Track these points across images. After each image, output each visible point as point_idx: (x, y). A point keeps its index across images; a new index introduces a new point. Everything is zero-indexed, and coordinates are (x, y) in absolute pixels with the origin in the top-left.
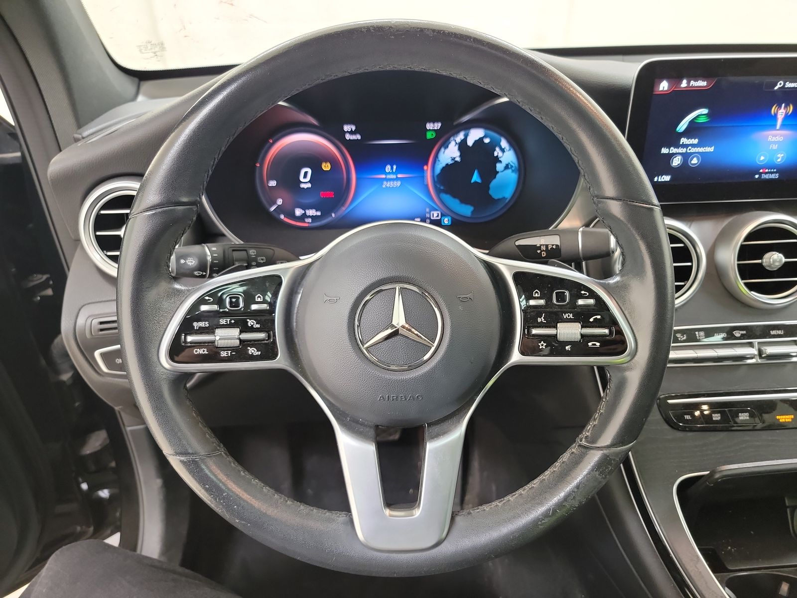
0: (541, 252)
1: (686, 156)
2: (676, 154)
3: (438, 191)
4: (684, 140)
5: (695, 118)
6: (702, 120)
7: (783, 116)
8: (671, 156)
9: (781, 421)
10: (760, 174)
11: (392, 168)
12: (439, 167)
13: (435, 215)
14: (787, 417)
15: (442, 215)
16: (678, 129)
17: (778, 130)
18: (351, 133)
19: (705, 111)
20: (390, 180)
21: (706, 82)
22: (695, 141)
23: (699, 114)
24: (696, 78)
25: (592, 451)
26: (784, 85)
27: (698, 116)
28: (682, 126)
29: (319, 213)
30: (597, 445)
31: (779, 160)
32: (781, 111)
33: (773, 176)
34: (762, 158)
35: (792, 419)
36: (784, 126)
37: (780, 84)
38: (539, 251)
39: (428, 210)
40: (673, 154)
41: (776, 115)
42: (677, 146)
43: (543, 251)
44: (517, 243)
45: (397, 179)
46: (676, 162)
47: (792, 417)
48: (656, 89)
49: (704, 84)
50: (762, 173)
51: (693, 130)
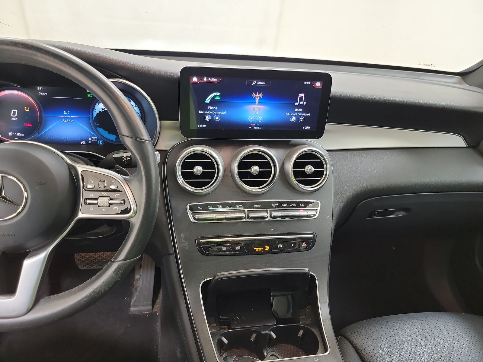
0: (124, 161)
1: (212, 116)
2: (207, 114)
3: (96, 126)
4: (209, 107)
5: (214, 97)
6: (218, 98)
7: (258, 98)
8: (204, 115)
9: (256, 250)
10: (251, 126)
11: (67, 112)
12: (95, 113)
13: (94, 139)
14: (259, 248)
15: (98, 139)
16: (206, 102)
17: (257, 105)
18: (42, 91)
19: (219, 94)
20: (67, 118)
21: (216, 79)
22: (216, 108)
23: (216, 95)
24: (212, 77)
25: (115, 263)
26: (257, 83)
27: (215, 96)
28: (208, 100)
29: (23, 135)
30: (117, 260)
31: (260, 120)
32: (257, 96)
33: (258, 128)
34: (251, 119)
35: (262, 249)
36: (260, 103)
37: (255, 82)
38: (123, 161)
39: (90, 136)
40: (206, 114)
41: (255, 98)
42: (207, 110)
43: (125, 160)
44: (114, 156)
45: (71, 118)
46: (208, 118)
47: (262, 248)
48: (191, 81)
49: (216, 80)
50: (252, 126)
51: (214, 102)
